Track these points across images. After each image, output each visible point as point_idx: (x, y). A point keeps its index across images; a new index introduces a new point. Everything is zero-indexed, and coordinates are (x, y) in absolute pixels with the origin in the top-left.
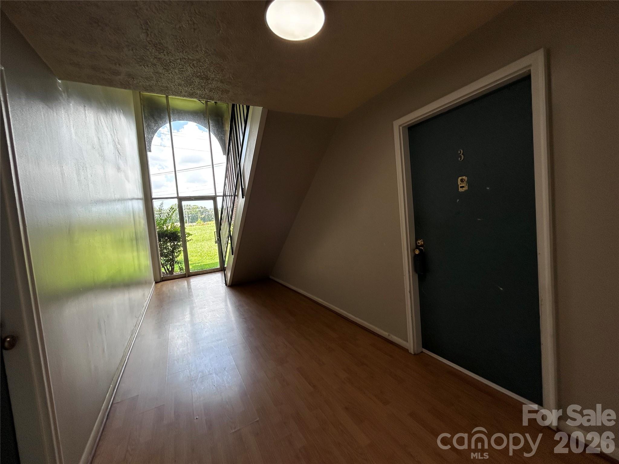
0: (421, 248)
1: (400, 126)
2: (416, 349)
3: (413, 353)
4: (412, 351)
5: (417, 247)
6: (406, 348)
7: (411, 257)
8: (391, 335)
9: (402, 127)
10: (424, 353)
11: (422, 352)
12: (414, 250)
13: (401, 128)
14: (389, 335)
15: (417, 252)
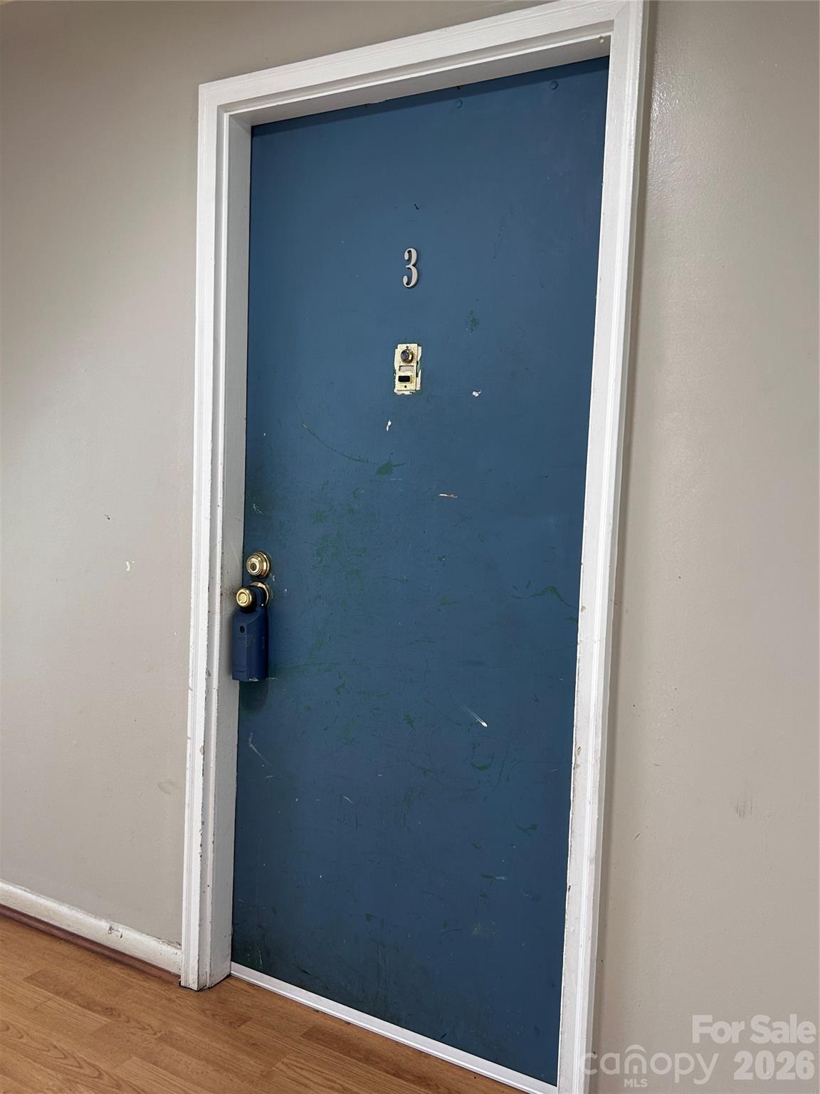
0: (260, 585)
1: (223, 108)
2: (208, 969)
3: (195, 987)
4: (191, 981)
5: (248, 580)
6: (174, 970)
7: (221, 616)
8: (121, 929)
9: (230, 115)
10: (238, 979)
11: (229, 976)
12: (234, 594)
13: (226, 117)
14: (111, 929)
15: (244, 598)
